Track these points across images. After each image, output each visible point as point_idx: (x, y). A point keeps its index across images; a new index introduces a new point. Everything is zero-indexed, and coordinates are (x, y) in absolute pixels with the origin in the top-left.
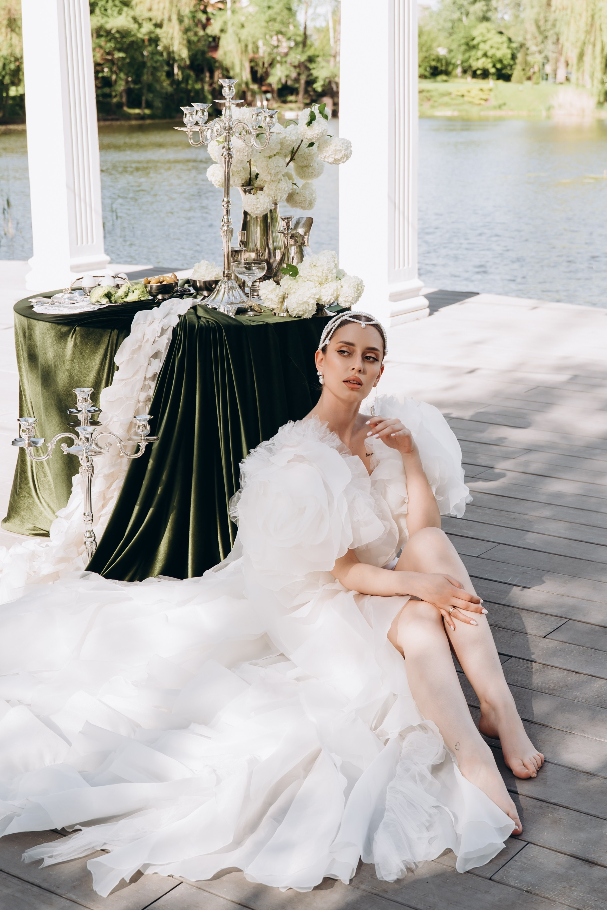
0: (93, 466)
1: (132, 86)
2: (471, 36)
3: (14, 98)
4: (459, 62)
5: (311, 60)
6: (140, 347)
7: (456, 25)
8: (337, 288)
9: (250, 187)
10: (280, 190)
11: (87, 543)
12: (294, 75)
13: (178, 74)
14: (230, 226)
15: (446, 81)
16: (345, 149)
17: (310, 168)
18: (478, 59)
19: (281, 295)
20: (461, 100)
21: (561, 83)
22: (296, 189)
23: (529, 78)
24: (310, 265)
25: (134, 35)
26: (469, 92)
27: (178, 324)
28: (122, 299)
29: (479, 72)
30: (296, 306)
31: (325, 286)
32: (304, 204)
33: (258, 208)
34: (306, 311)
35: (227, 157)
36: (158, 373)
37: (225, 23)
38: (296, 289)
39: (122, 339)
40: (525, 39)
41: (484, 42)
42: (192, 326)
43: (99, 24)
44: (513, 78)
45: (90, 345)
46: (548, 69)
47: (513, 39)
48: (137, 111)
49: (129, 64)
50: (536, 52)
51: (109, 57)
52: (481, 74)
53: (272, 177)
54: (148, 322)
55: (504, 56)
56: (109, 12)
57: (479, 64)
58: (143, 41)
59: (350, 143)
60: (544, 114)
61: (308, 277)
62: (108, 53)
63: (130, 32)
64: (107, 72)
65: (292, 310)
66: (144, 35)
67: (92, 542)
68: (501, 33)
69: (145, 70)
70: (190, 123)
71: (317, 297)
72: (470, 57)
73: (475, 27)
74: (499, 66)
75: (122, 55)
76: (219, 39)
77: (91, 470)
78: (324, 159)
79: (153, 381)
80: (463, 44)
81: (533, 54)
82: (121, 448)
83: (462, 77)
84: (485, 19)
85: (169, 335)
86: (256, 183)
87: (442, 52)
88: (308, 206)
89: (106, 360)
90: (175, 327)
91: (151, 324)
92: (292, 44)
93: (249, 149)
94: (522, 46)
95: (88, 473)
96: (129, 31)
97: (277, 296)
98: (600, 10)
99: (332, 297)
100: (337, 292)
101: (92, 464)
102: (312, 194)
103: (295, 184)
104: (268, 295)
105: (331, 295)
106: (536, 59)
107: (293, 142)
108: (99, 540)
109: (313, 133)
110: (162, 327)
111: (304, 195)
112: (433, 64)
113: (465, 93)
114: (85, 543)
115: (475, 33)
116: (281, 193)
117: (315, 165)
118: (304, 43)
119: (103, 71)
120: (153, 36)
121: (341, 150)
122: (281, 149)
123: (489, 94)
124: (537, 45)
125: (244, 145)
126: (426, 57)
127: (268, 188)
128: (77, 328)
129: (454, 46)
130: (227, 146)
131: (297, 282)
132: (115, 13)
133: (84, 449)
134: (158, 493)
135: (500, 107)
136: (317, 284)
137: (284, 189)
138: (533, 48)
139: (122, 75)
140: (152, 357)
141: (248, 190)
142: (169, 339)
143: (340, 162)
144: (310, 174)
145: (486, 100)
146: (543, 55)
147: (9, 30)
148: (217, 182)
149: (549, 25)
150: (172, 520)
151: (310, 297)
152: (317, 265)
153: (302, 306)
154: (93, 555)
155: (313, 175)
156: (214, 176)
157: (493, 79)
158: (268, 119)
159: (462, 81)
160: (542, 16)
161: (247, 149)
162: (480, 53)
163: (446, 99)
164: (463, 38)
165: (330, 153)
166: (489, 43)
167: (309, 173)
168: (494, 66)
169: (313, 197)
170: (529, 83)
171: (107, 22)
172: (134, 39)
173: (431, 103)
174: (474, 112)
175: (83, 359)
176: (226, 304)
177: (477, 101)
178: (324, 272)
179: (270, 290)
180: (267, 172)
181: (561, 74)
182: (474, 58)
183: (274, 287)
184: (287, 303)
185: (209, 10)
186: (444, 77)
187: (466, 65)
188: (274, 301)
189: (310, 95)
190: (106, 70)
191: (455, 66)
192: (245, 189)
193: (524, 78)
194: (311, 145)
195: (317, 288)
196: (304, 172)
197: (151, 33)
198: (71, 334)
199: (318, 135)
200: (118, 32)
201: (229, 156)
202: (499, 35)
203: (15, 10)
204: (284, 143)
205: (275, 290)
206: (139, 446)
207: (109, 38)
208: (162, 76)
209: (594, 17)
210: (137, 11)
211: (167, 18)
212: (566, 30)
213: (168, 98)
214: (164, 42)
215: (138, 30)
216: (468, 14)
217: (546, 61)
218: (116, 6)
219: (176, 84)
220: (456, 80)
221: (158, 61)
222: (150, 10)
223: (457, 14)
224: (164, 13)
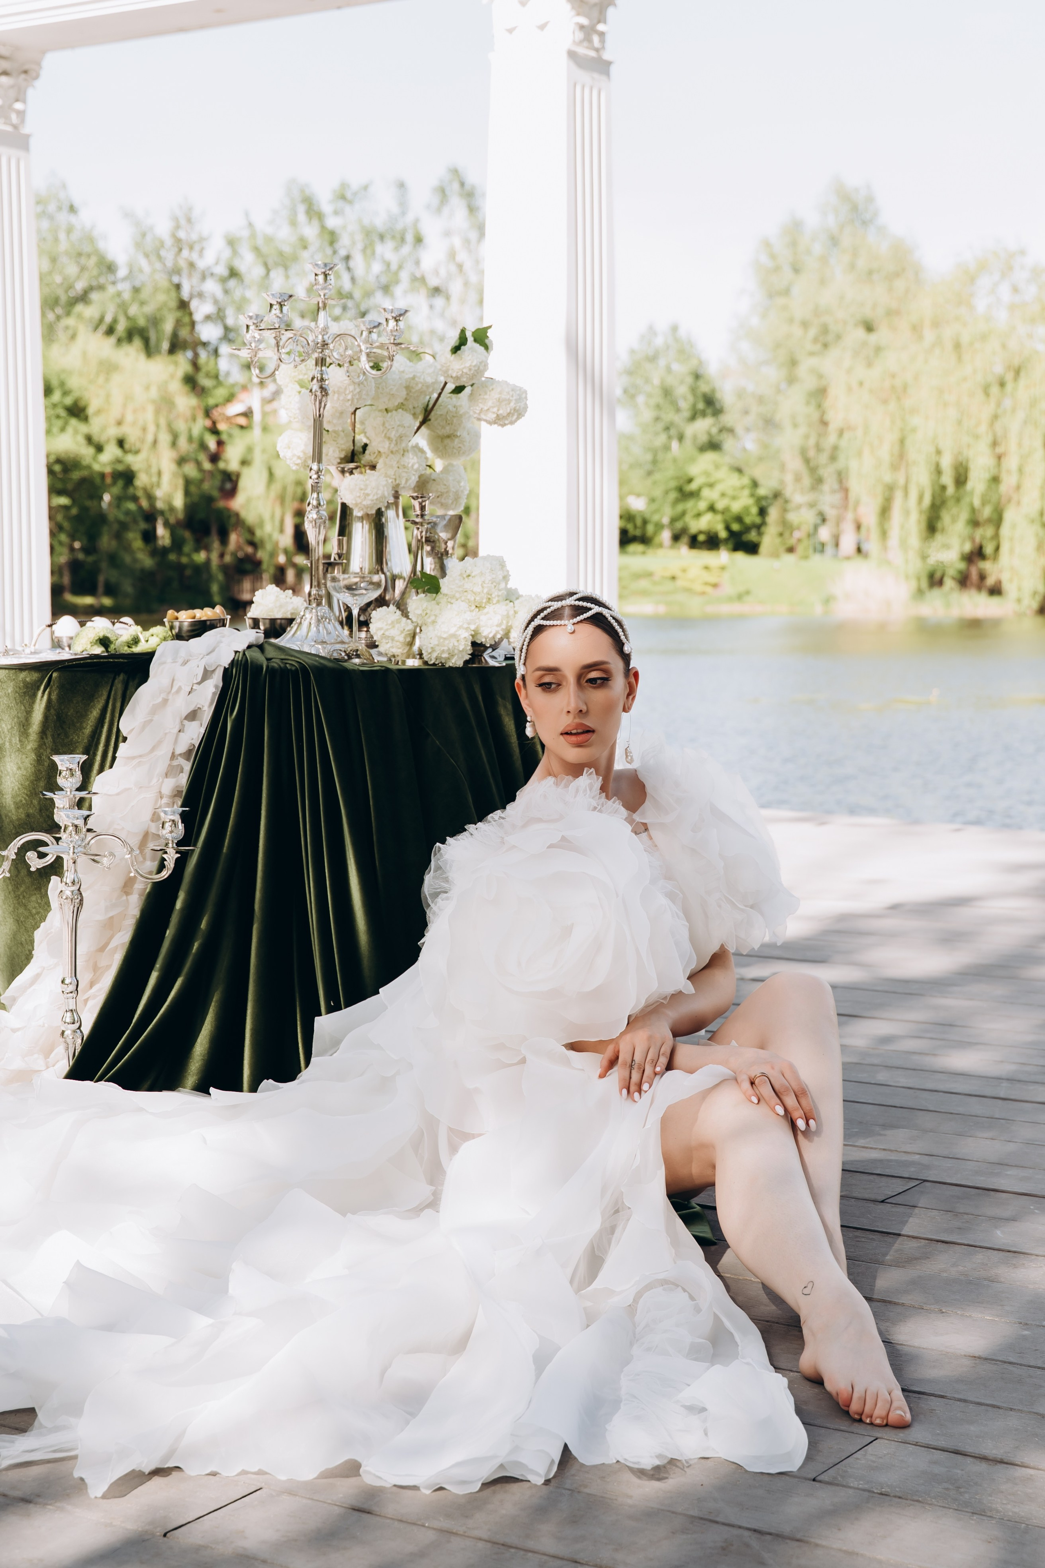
0: (81, 894)
1: (81, 556)
2: (687, 475)
4: (666, 520)
6: (165, 701)
7: (661, 456)
8: (508, 613)
9: (352, 465)
10: (404, 467)
11: (68, 1033)
13: (163, 537)
14: (320, 512)
15: (644, 553)
16: (516, 400)
17: (456, 440)
18: (698, 515)
19: (408, 631)
20: (671, 586)
22: (431, 474)
23: (791, 550)
24: (461, 575)
25: (89, 467)
26: (684, 571)
27: (233, 661)
28: (129, 647)
29: (701, 538)
30: (436, 643)
31: (485, 611)
32: (445, 499)
33: (368, 495)
34: (453, 651)
35: (319, 393)
36: (197, 746)
37: (250, 450)
38: (436, 616)
39: (133, 690)
40: (782, 482)
41: (711, 485)
42: (257, 668)
44: (763, 549)
45: (75, 702)
46: (824, 534)
47: (761, 480)
48: (89, 600)
49: (78, 518)
50: (802, 504)
52: (704, 543)
53: (392, 445)
54: (180, 661)
55: (746, 509)
57: (702, 523)
58: (103, 476)
59: (526, 392)
60: (818, 610)
61: (457, 595)
63: (80, 462)
65: (430, 651)
66: (104, 465)
67: (75, 1031)
68: (739, 471)
69: (105, 529)
70: (255, 341)
71: (473, 627)
72: (684, 512)
73: (692, 460)
74: (735, 527)
75: (64, 500)
76: (238, 475)
77: (78, 900)
78: (479, 414)
79: (188, 759)
80: (670, 490)
81: (799, 507)
82: (132, 863)
83: (672, 547)
84: (713, 446)
85: (215, 682)
86: (364, 458)
87: (638, 504)
88: (452, 503)
89: (102, 727)
90: (227, 666)
91: (185, 663)
93: (355, 389)
94: (777, 495)
95: (72, 906)
96: (79, 459)
97: (402, 632)
98: (914, 430)
99: (499, 629)
100: (508, 622)
101: (79, 890)
102: (459, 482)
103: (430, 466)
104: (387, 630)
105: (497, 626)
106: (802, 517)
107: (428, 387)
108: (87, 1029)
109: (463, 366)
110: (205, 667)
111: (445, 482)
112: (621, 522)
113: (678, 574)
114: (63, 1032)
115: (694, 470)
116: (406, 472)
117: (465, 434)
120: (120, 468)
121: (509, 401)
122: (406, 399)
123: (720, 576)
124: (805, 494)
125: (347, 381)
127: (385, 464)
128: (55, 675)
129: (658, 492)
130: (319, 375)
131: (438, 604)
132: (55, 430)
133: (71, 846)
134: (194, 951)
135: (740, 597)
136: (473, 607)
137: (413, 466)
138: (797, 496)
139: (63, 537)
140: (187, 718)
141: (349, 469)
142: (216, 687)
143: (507, 422)
144: (455, 451)
145: (715, 586)
146: (815, 511)
148: (295, 459)
149: (823, 458)
150: (216, 1002)
151: (461, 627)
152: (473, 574)
153: (447, 642)
154: (77, 1054)
155: (461, 452)
156: (289, 448)
157: (728, 550)
158: (392, 323)
159: (672, 553)
160: (812, 442)
161: (351, 388)
162: (702, 505)
163: (644, 584)
164: (673, 478)
165: (490, 403)
166: (719, 488)
167: (453, 448)
168: (728, 528)
169: (461, 487)
170: (790, 558)
172: (85, 473)
174: (695, 606)
175: (62, 728)
176: (313, 643)
177: (698, 587)
178: (485, 585)
179: (390, 622)
180: (383, 435)
181: (848, 543)
182: (694, 513)
183: (398, 617)
184: (420, 642)
185: (222, 427)
186: (640, 546)
187: (679, 525)
188: (397, 641)
191: (659, 527)
192: (343, 468)
193: (782, 549)
194: (459, 390)
195: (474, 614)
196: (445, 447)
197: (119, 461)
198: (42, 687)
199: (470, 370)
200: (59, 461)
201: (321, 392)
202: (736, 475)
204: (412, 388)
205: (398, 621)
206: (164, 860)
208: (136, 537)
209: (902, 441)
210: (96, 426)
211: (150, 438)
212: (854, 465)
213: (145, 578)
214: (142, 480)
215: (95, 458)
216: (681, 438)
217: (819, 521)
218: (58, 417)
219: (160, 553)
220: (660, 552)
221: (128, 513)
222: (119, 423)
223: (662, 438)
224: (144, 429)
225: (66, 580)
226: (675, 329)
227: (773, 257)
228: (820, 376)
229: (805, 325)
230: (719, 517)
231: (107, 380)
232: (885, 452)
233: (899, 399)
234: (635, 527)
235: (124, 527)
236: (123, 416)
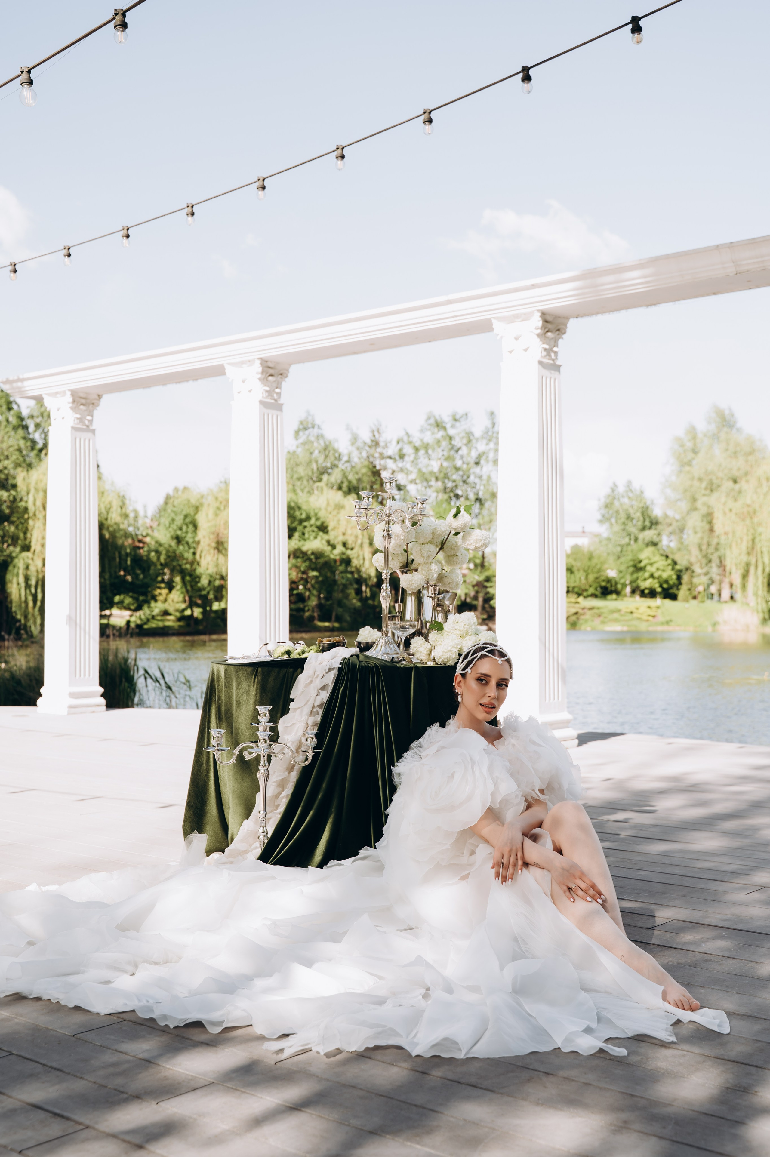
1: (323, 601)
2: (638, 559)
3: (216, 612)
4: (628, 582)
5: (488, 579)
7: (625, 549)
12: (472, 593)
13: (366, 592)
15: (616, 599)
16: (484, 539)
18: (645, 579)
20: (630, 617)
21: (726, 602)
23: (695, 598)
25: (328, 556)
26: (637, 609)
29: (646, 591)
40: (689, 562)
41: (651, 564)
43: (296, 547)
44: (679, 597)
46: (712, 589)
47: (679, 562)
48: (327, 624)
49: (322, 583)
50: (701, 574)
51: (305, 576)
52: (647, 594)
55: (670, 576)
56: (306, 536)
57: (646, 584)
58: (335, 561)
60: (709, 629)
62: (304, 573)
63: (324, 554)
64: (302, 589)
66: (336, 556)
68: (666, 556)
69: (336, 588)
72: (637, 578)
73: (641, 550)
74: (665, 586)
75: (315, 573)
80: (630, 566)
81: (697, 575)
83: (631, 596)
84: (652, 544)
87: (612, 574)
92: (472, 566)
94: (686, 569)
96: (323, 552)
98: (760, 534)
106: (700, 581)
112: (603, 584)
113: (634, 610)
115: (642, 556)
118: (482, 565)
119: (297, 588)
120: (344, 557)
121: (481, 540)
123: (656, 611)
124: (702, 568)
126: (597, 578)
129: (623, 568)
132: (312, 538)
135: (668, 623)
138: (697, 569)
139: (315, 592)
145: (654, 617)
146: (707, 577)
147: (216, 551)
149: (711, 550)
157: (661, 598)
159: (631, 599)
160: (705, 541)
162: (647, 575)
163: (616, 615)
164: (631, 560)
166: (655, 566)
168: (661, 586)
170: (694, 602)
171: (303, 545)
172: (326, 559)
173: (601, 619)
174: (643, 627)
177: (645, 617)
181: (726, 594)
182: (642, 578)
186: (614, 596)
187: (634, 585)
189: (487, 612)
190: (301, 587)
191: (624, 585)
193: (690, 597)
197: (343, 553)
200: (313, 553)
202: (664, 558)
203: (223, 534)
207: (305, 559)
208: (352, 592)
209: (753, 540)
210: (332, 536)
211: (359, 542)
212: (728, 553)
213: (356, 612)
214: (355, 562)
215: (331, 552)
216: (636, 540)
217: (710, 582)
218: (313, 531)
219: (364, 600)
220: (625, 599)
221: (348, 579)
222: (344, 534)
223: (627, 540)
224: (356, 537)
225: (316, 614)
226: (629, 483)
227: (682, 445)
228: (709, 507)
229: (700, 480)
230: (656, 581)
231: (338, 513)
232: (744, 546)
233: (751, 518)
234: (611, 586)
235: (345, 587)
236: (346, 530)
